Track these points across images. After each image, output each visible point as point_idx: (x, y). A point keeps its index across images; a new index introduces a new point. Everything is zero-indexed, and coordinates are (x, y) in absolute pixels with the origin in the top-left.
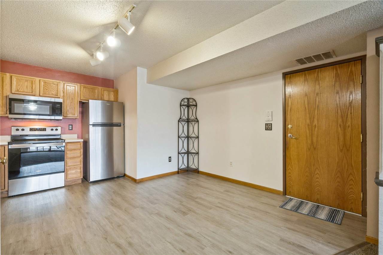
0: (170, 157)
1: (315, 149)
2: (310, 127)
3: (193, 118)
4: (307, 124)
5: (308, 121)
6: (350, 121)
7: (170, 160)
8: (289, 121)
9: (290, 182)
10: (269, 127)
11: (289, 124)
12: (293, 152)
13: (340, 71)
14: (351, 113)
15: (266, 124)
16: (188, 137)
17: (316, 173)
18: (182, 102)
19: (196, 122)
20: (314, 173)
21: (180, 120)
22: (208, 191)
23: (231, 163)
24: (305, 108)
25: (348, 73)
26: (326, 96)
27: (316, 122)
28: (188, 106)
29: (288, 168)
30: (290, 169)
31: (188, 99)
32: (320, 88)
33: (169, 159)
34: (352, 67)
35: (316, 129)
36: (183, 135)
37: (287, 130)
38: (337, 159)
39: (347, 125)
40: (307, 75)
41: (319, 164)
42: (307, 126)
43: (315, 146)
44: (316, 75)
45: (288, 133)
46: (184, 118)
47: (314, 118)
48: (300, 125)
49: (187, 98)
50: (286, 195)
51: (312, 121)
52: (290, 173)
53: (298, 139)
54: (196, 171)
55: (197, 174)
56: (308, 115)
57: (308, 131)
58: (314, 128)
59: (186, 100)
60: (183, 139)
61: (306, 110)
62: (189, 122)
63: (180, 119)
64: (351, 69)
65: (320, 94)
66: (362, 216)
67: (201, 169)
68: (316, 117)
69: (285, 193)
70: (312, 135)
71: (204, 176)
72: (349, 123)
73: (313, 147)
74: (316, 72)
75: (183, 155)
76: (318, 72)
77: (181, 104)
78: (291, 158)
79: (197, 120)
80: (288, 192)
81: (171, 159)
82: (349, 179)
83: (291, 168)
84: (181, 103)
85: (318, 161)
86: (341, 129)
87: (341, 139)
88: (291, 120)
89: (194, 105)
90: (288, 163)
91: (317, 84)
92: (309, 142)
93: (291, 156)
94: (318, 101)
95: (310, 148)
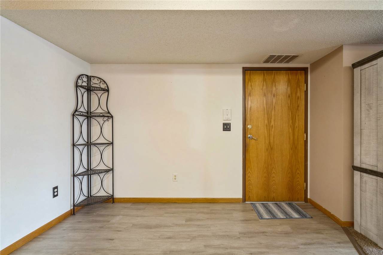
0: (57, 188)
1: (272, 149)
2: (268, 127)
3: (99, 111)
4: (265, 124)
5: (266, 122)
6: (298, 122)
7: (56, 194)
8: (249, 120)
9: (250, 186)
10: (227, 127)
11: (249, 124)
12: (252, 154)
13: (291, 77)
14: (298, 116)
15: (224, 124)
16: (89, 144)
17: (273, 172)
18: (79, 81)
19: (106, 119)
20: (271, 173)
21: (77, 113)
22: (167, 230)
23: (175, 176)
24: (264, 108)
25: (296, 80)
26: (280, 98)
27: (272, 123)
28: (89, 89)
29: (248, 172)
30: (249, 172)
31: (89, 78)
32: (276, 90)
33: (54, 192)
34: (299, 75)
35: (273, 130)
36: (81, 141)
37: (247, 130)
38: (288, 157)
39: (296, 126)
40: (266, 75)
41: (275, 164)
42: (265, 126)
43: (272, 146)
44: (273, 77)
45: (248, 133)
46: (82, 110)
47: (271, 118)
48: (260, 125)
49: (86, 75)
50: (245, 201)
51: (269, 121)
52: (249, 177)
53: (257, 140)
54: (110, 200)
55: (110, 205)
56: (266, 115)
57: (266, 132)
58: (271, 128)
59: (85, 79)
60: (81, 148)
61: (264, 110)
62: (90, 117)
63: (76, 111)
64: (298, 77)
65: (276, 96)
66: (305, 202)
67: (118, 195)
68: (273, 118)
69: (244, 199)
70: (269, 135)
71: (129, 205)
72: (297, 124)
73: (270, 148)
74: (273, 74)
75: (80, 177)
76: (275, 75)
77: (77, 84)
78: (250, 161)
79: (110, 114)
80: (247, 198)
81: (57, 191)
82: (297, 173)
83: (251, 172)
84: (77, 82)
85: (274, 160)
86: (291, 129)
87: (292, 138)
88: (250, 120)
89: (103, 90)
90: (248, 166)
91: (274, 85)
92: (267, 142)
93: (251, 158)
94: (274, 102)
95: (268, 149)
